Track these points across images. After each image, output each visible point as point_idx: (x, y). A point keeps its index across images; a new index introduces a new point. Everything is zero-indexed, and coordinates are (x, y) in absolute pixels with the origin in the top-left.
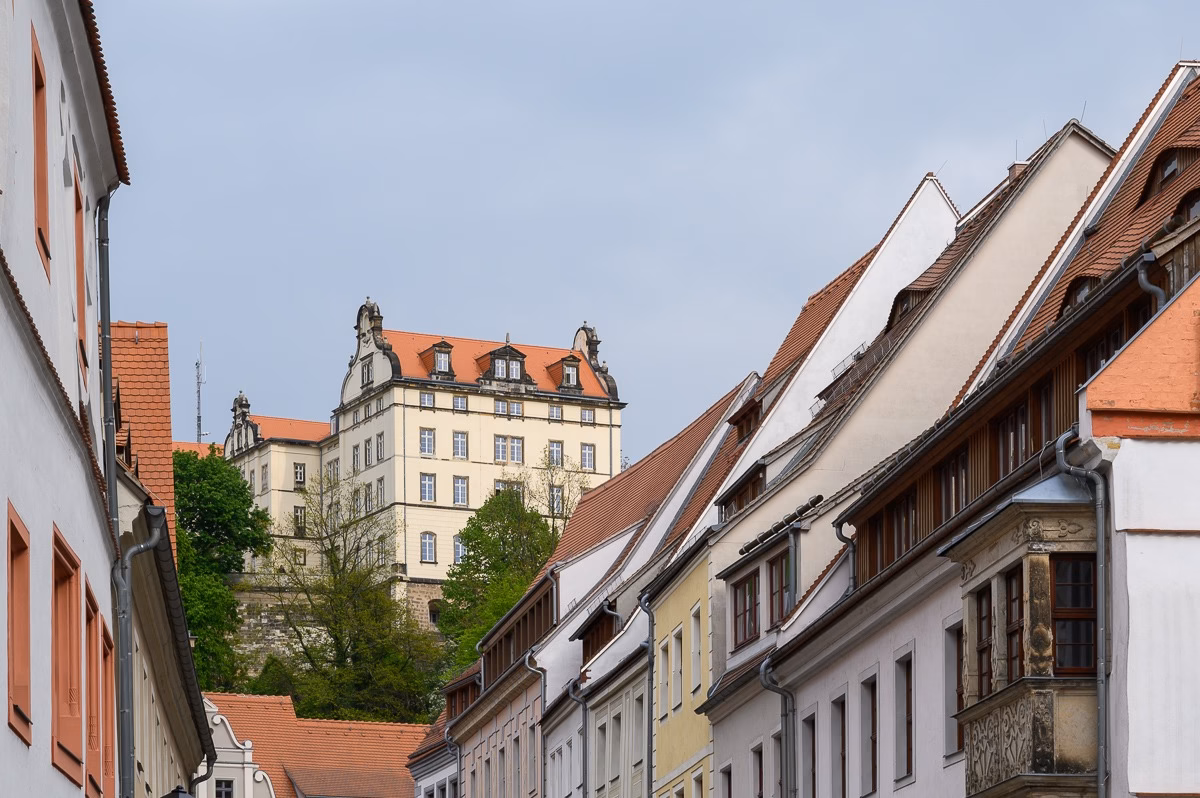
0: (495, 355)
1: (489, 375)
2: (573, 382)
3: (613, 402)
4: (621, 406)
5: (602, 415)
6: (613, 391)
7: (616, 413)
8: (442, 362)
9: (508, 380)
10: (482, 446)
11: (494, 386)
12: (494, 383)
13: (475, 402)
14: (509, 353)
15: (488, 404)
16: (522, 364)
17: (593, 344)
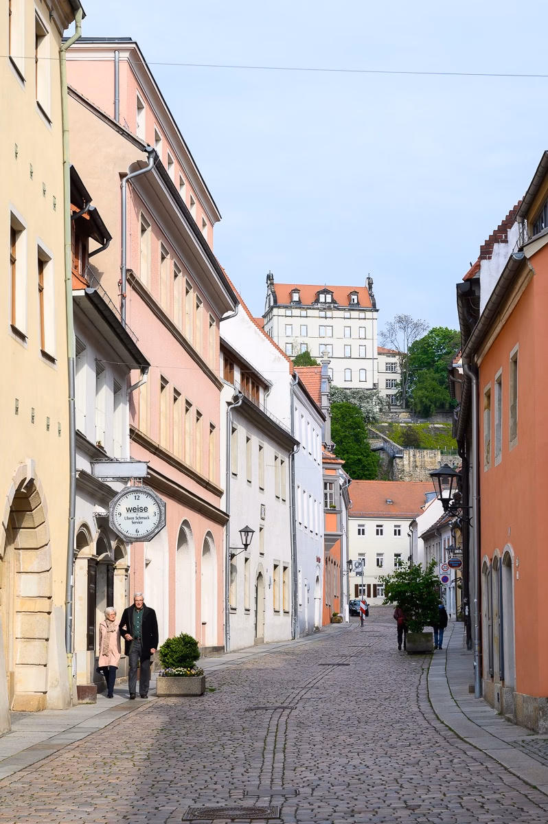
0: (319, 293)
1: (317, 301)
2: (356, 301)
3: (374, 308)
4: (377, 311)
5: (369, 315)
6: (374, 305)
7: (375, 313)
8: (296, 297)
9: (325, 303)
10: (313, 331)
11: (319, 305)
12: (319, 304)
13: (310, 313)
14: (326, 291)
15: (316, 313)
16: (332, 296)
17: (370, 285)
